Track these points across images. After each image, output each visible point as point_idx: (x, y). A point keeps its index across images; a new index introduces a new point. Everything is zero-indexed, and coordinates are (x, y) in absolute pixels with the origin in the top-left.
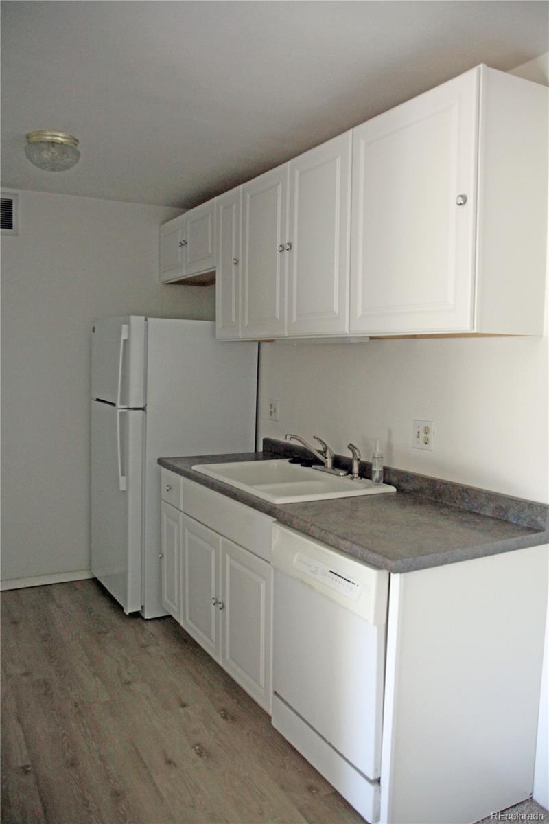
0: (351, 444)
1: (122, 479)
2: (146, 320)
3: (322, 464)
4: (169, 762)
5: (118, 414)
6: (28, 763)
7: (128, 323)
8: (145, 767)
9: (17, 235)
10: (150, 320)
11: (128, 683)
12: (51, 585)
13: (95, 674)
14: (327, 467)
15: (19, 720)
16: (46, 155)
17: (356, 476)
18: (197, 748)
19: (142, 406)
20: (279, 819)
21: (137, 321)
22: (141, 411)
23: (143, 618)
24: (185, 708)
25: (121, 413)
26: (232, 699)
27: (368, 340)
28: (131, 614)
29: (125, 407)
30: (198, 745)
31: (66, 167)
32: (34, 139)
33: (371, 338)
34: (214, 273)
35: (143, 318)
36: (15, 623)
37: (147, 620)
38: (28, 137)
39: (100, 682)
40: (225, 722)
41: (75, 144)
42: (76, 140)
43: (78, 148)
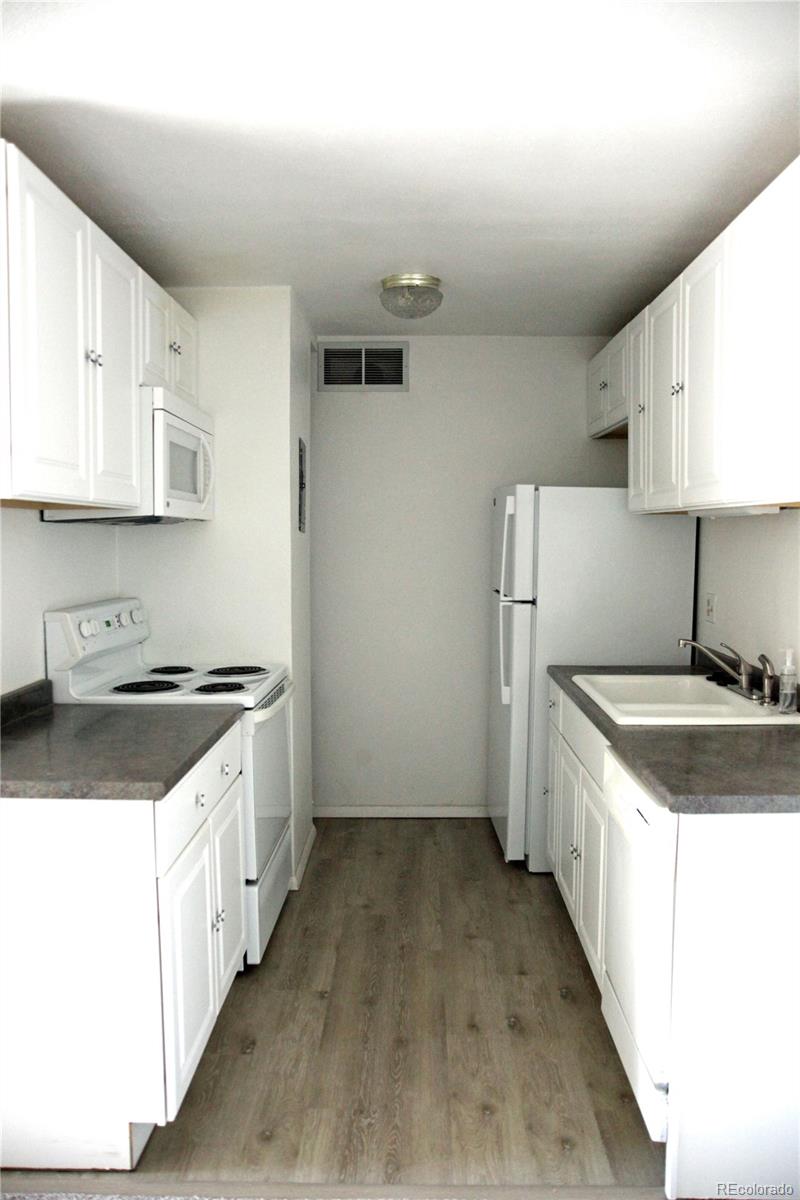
0: (763, 656)
1: (505, 690)
2: (536, 489)
3: (735, 682)
4: (473, 1026)
5: (501, 608)
6: (329, 989)
7: (513, 494)
8: (444, 1024)
9: (407, 390)
10: (541, 489)
11: (471, 937)
12: (439, 818)
13: (439, 921)
14: (741, 688)
15: (337, 948)
16: (401, 302)
17: (767, 700)
18: (513, 1019)
19: (531, 599)
20: (566, 1115)
21: (525, 491)
22: (529, 605)
23: (527, 870)
24: (523, 977)
25: (504, 606)
26: (585, 979)
27: (777, 510)
28: (511, 862)
29: (510, 599)
30: (515, 1017)
31: (425, 313)
32: (389, 285)
33: (782, 508)
34: (627, 425)
35: (532, 487)
36: (379, 854)
37: (531, 873)
38: (384, 282)
39: (439, 930)
40: (562, 1002)
41: (437, 285)
42: (438, 280)
43: (440, 290)
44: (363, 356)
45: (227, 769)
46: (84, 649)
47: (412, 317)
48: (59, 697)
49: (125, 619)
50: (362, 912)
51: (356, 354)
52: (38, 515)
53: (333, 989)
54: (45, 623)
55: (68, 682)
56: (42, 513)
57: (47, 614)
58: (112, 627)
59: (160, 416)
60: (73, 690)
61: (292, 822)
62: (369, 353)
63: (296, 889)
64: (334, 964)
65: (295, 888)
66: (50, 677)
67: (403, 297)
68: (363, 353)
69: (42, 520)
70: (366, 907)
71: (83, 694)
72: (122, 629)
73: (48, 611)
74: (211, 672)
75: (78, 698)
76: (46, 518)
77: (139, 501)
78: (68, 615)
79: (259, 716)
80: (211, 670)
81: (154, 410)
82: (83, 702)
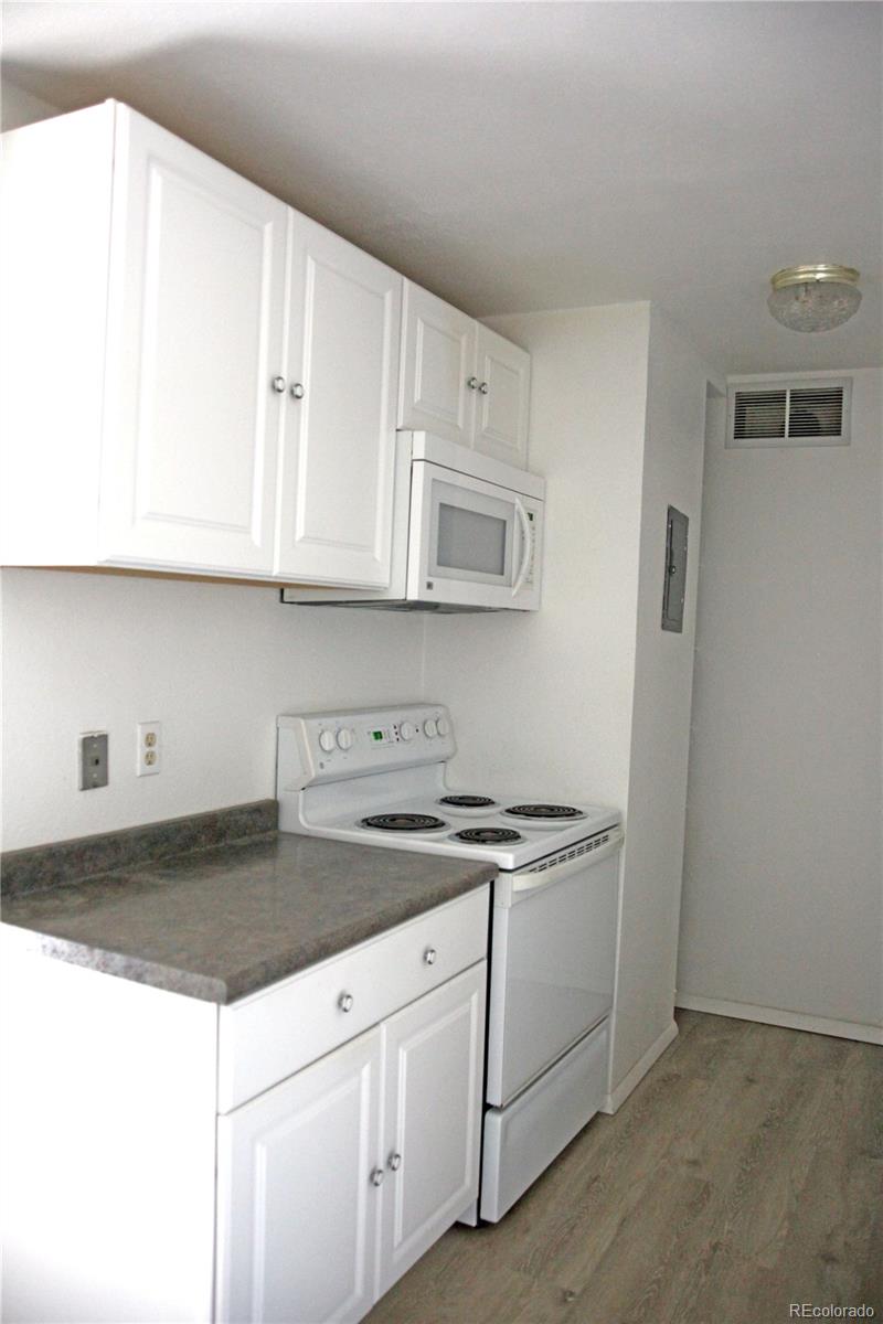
6: (577, 1290)
9: (848, 443)
13: (790, 1216)
15: (622, 1225)
16: (795, 307)
32: (779, 284)
36: (751, 1081)
38: (774, 280)
41: (853, 280)
42: (852, 271)
43: (859, 288)
44: (788, 400)
45: (430, 956)
46: (322, 765)
47: (813, 330)
48: (286, 825)
49: (407, 732)
50: (683, 1170)
51: (779, 398)
52: (279, 595)
53: (584, 1290)
54: (278, 729)
55: (297, 805)
56: (282, 592)
57: (280, 719)
58: (384, 740)
59: (419, 467)
60: (307, 816)
61: (613, 1020)
62: (796, 397)
63: (611, 1113)
64: (604, 1249)
65: (609, 1111)
66: (280, 797)
67: (797, 298)
68: (788, 396)
69: (282, 601)
70: (695, 1163)
71: (316, 824)
72: (401, 745)
73: (283, 715)
74: (508, 811)
75: (307, 826)
76: (286, 599)
77: (388, 581)
78: (302, 722)
79: (520, 882)
80: (510, 806)
81: (413, 460)
82: (313, 834)
